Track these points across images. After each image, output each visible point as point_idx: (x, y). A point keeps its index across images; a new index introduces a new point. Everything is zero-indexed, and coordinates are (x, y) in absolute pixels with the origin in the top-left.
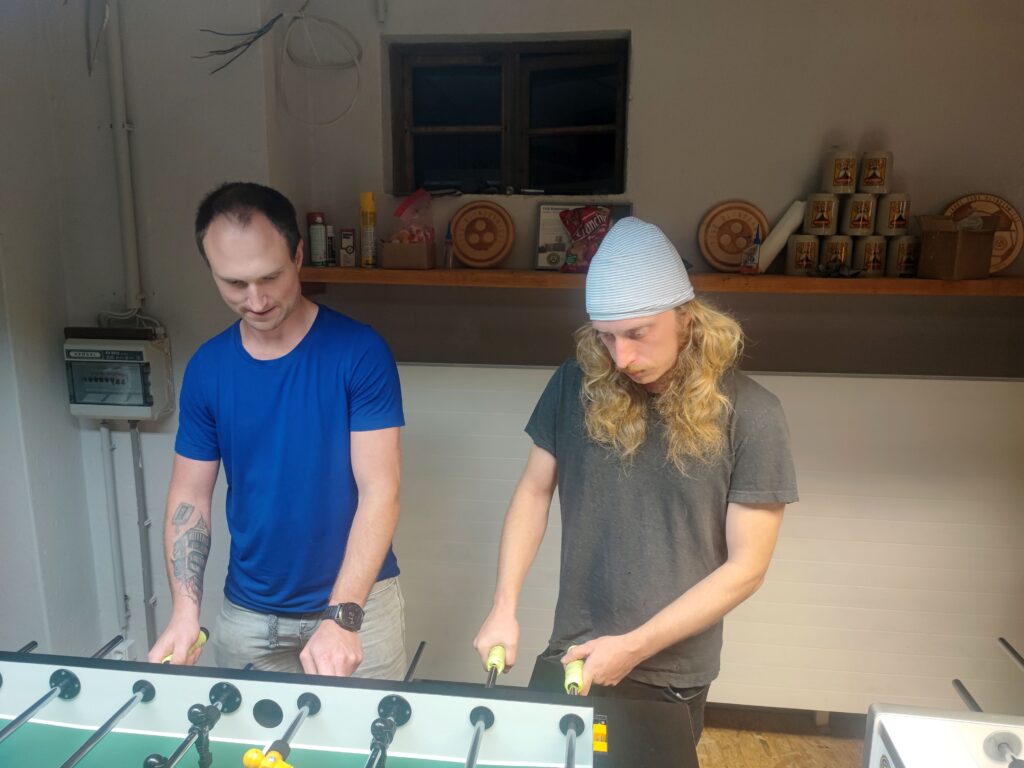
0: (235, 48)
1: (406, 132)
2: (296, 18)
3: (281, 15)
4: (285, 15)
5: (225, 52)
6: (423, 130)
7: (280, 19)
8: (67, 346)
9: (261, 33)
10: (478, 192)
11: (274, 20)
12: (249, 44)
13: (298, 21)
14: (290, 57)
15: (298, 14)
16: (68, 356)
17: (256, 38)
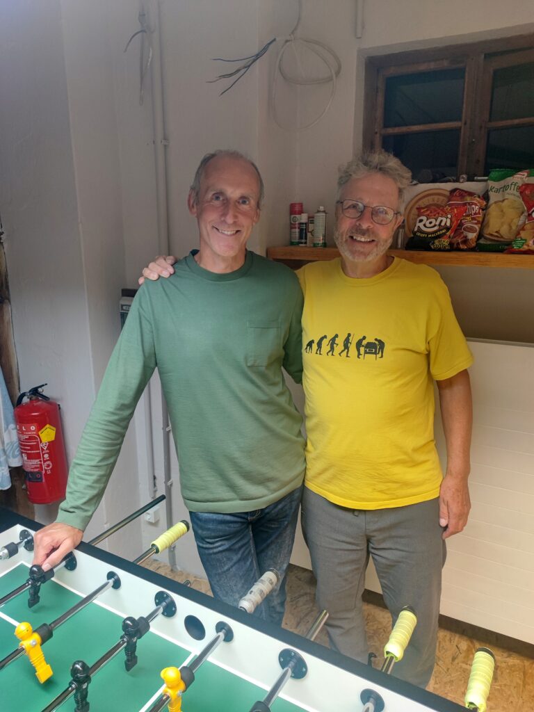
0: (238, 71)
1: (376, 133)
2: (287, 41)
3: (274, 40)
4: (277, 39)
5: (231, 75)
6: (390, 131)
7: (274, 43)
8: (122, 302)
9: (258, 56)
10: (434, 181)
11: (270, 44)
12: (249, 66)
13: (288, 43)
14: (282, 74)
15: (288, 38)
16: (122, 309)
17: (254, 61)
